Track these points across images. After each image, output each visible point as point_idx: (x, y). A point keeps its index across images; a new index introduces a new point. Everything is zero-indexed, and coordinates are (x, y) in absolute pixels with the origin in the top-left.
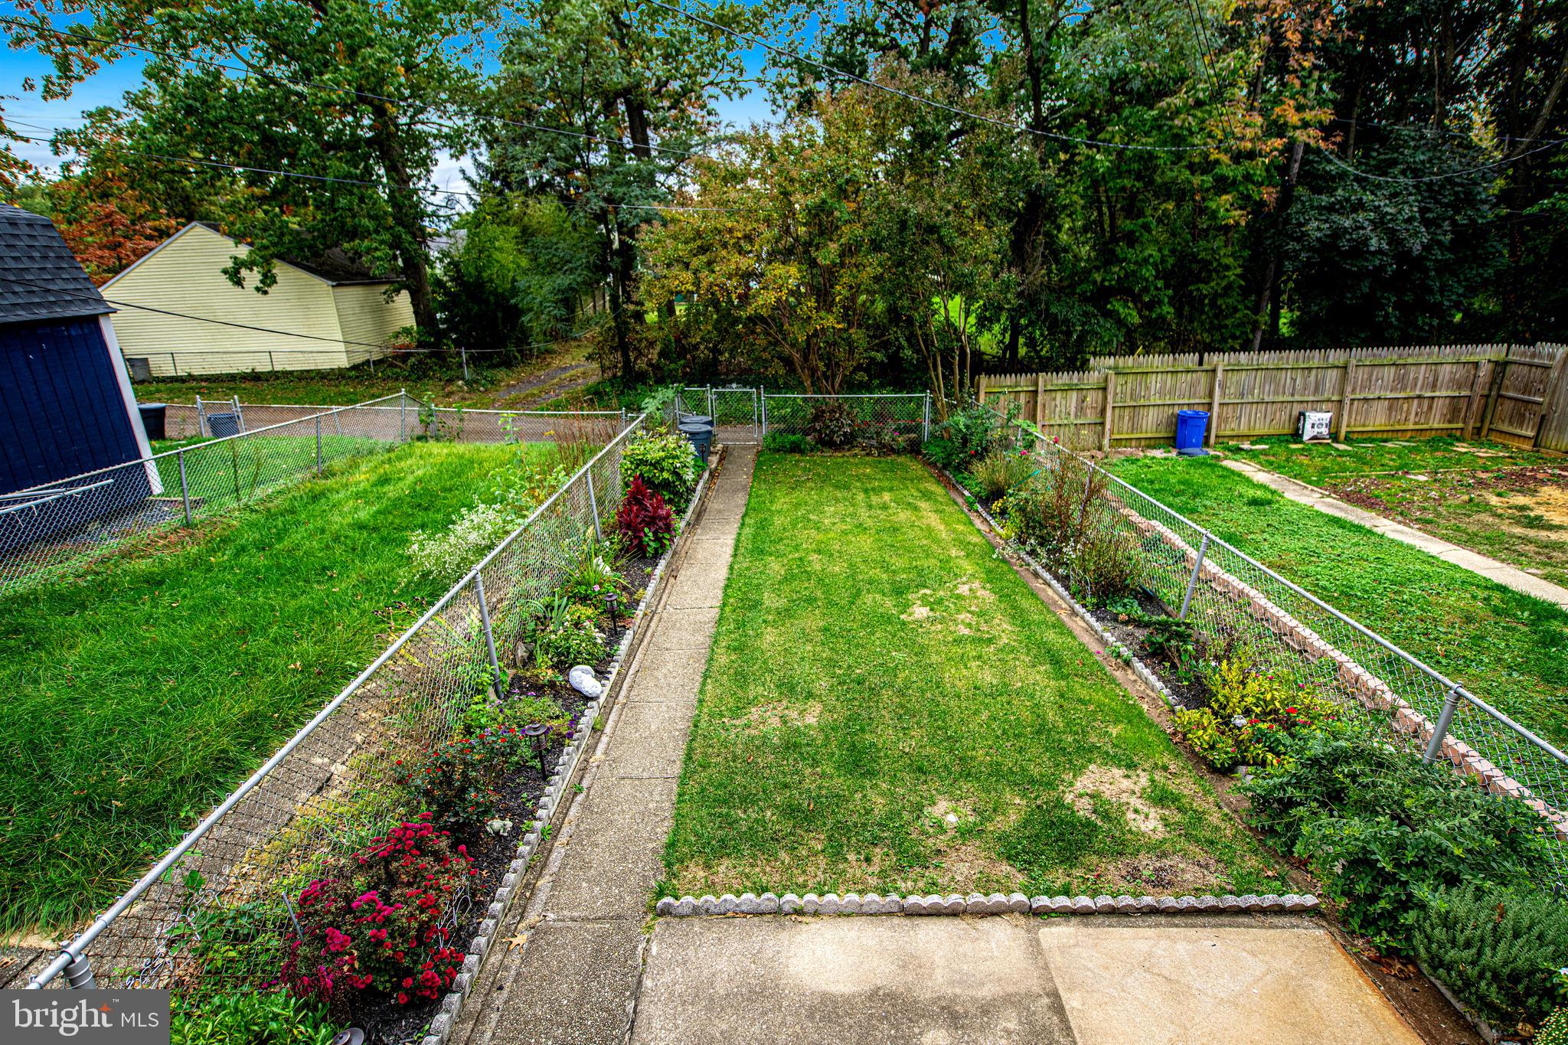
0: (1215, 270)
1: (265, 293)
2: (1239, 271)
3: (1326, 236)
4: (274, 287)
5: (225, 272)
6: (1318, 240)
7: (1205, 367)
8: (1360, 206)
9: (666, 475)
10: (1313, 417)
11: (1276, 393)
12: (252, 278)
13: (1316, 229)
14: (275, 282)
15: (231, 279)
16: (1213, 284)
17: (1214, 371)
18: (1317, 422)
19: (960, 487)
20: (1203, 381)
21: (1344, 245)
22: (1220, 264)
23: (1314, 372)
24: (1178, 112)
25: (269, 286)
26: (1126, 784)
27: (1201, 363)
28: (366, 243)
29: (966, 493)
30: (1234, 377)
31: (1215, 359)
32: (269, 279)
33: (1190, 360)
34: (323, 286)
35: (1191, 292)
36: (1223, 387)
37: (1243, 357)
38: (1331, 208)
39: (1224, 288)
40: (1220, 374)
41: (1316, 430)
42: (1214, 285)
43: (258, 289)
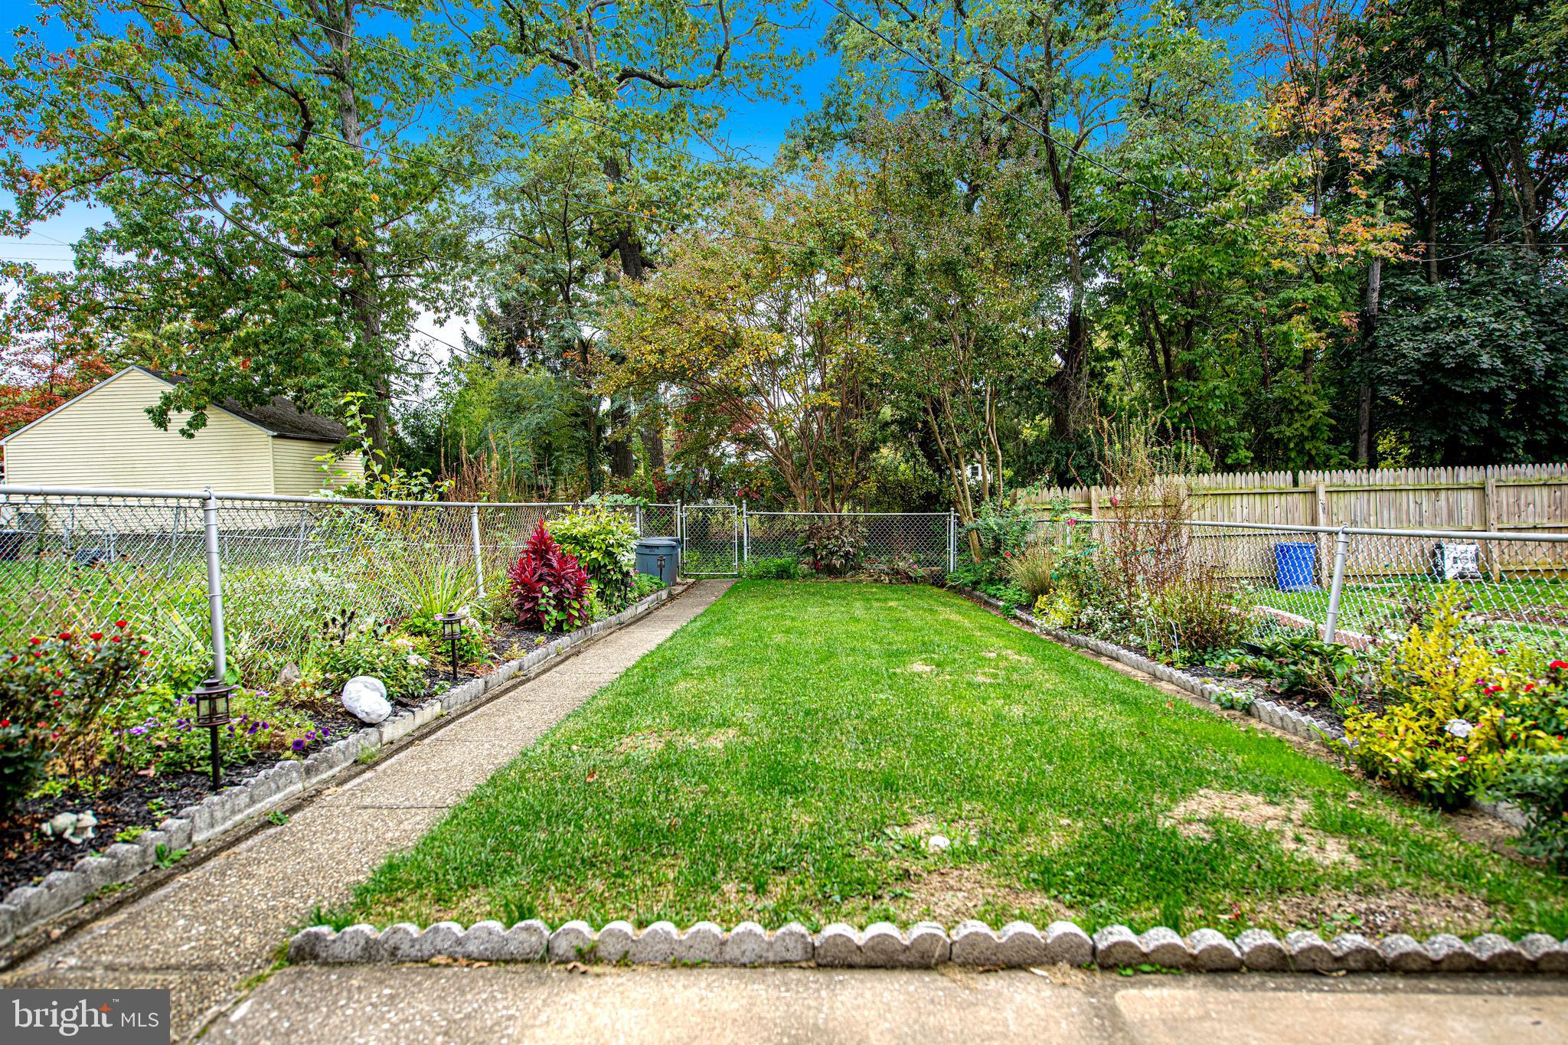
0: (1297, 409)
1: (191, 436)
2: (1326, 408)
3: (1425, 355)
4: (202, 430)
5: (149, 411)
6: (1417, 361)
7: (1301, 488)
8: (1460, 322)
9: (594, 554)
10: (1451, 550)
11: (1399, 521)
12: (179, 419)
13: (1412, 349)
14: (205, 425)
15: (154, 419)
16: (1296, 425)
17: (1314, 493)
18: (1458, 558)
19: (993, 601)
20: (1301, 505)
21: (1449, 362)
22: (1302, 403)
23: (1443, 494)
24: (1227, 217)
25: (197, 428)
26: (1270, 811)
27: (1296, 483)
28: (313, 379)
29: (1001, 603)
30: (1342, 500)
31: (1312, 478)
32: (198, 422)
33: (1281, 479)
34: (262, 436)
35: (1271, 435)
36: (1329, 513)
37: (1349, 477)
38: (1426, 328)
39: (1311, 429)
40: (1322, 496)
41: (1460, 565)
42: (1299, 426)
43: (183, 432)
